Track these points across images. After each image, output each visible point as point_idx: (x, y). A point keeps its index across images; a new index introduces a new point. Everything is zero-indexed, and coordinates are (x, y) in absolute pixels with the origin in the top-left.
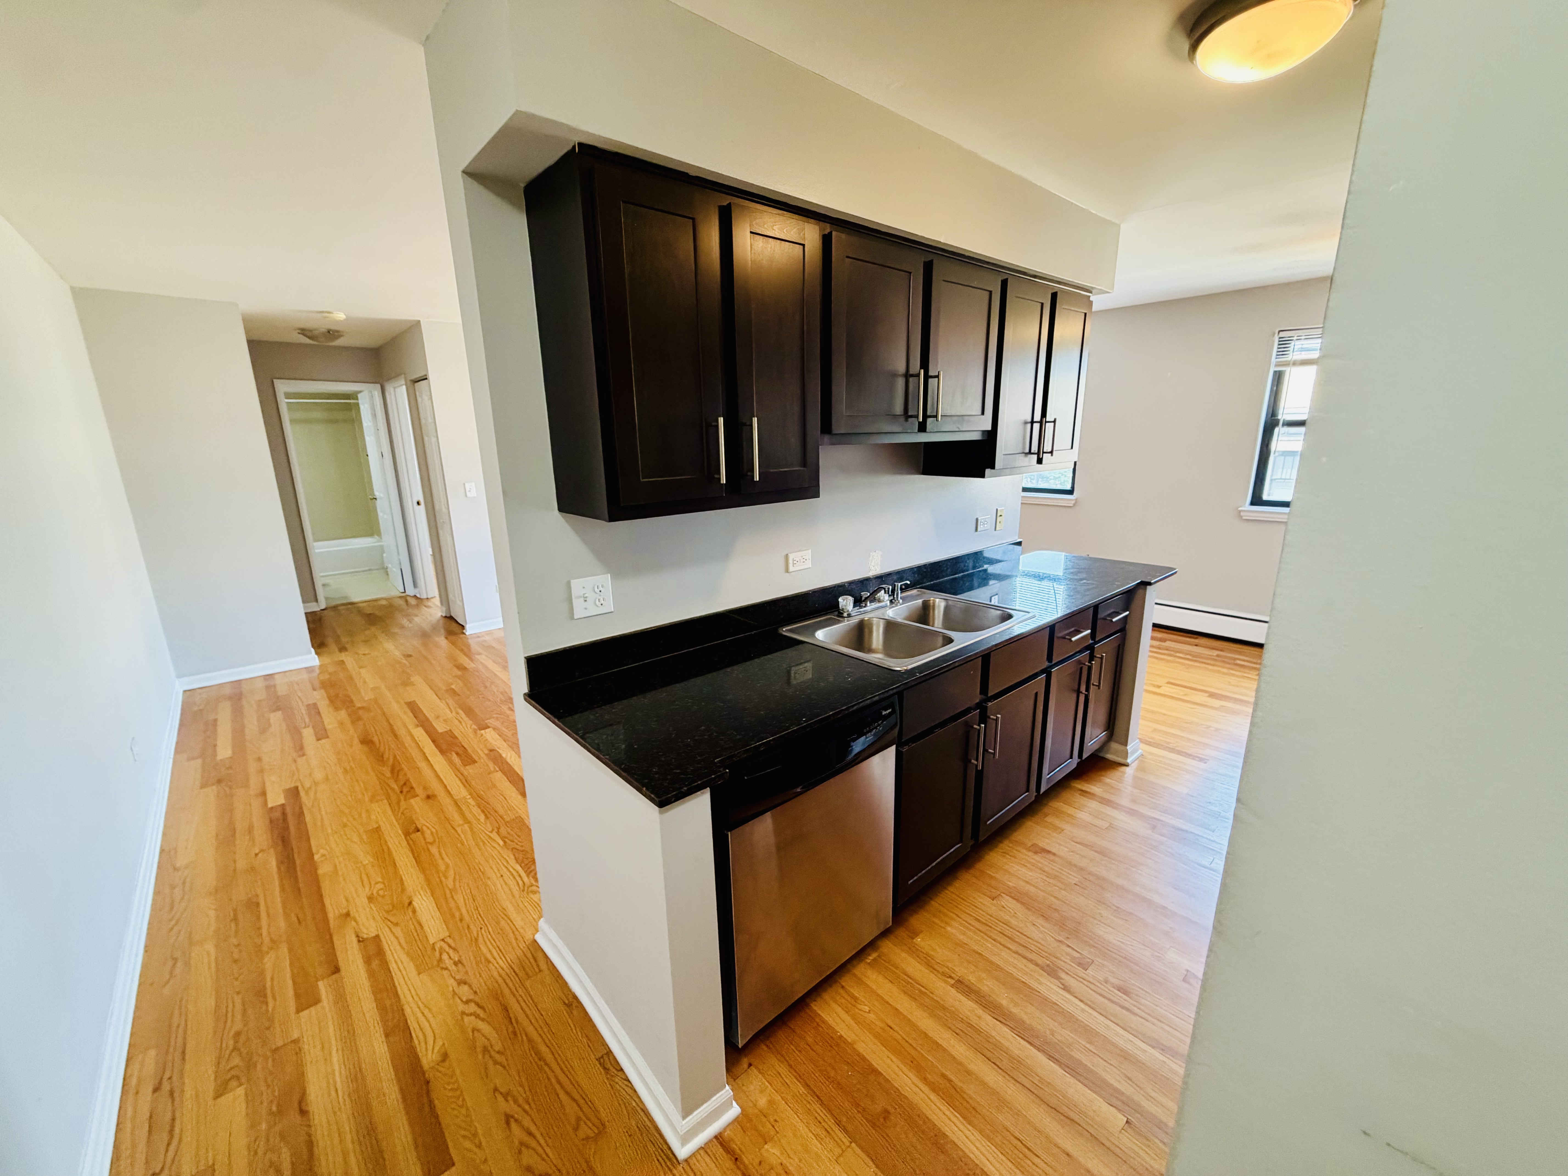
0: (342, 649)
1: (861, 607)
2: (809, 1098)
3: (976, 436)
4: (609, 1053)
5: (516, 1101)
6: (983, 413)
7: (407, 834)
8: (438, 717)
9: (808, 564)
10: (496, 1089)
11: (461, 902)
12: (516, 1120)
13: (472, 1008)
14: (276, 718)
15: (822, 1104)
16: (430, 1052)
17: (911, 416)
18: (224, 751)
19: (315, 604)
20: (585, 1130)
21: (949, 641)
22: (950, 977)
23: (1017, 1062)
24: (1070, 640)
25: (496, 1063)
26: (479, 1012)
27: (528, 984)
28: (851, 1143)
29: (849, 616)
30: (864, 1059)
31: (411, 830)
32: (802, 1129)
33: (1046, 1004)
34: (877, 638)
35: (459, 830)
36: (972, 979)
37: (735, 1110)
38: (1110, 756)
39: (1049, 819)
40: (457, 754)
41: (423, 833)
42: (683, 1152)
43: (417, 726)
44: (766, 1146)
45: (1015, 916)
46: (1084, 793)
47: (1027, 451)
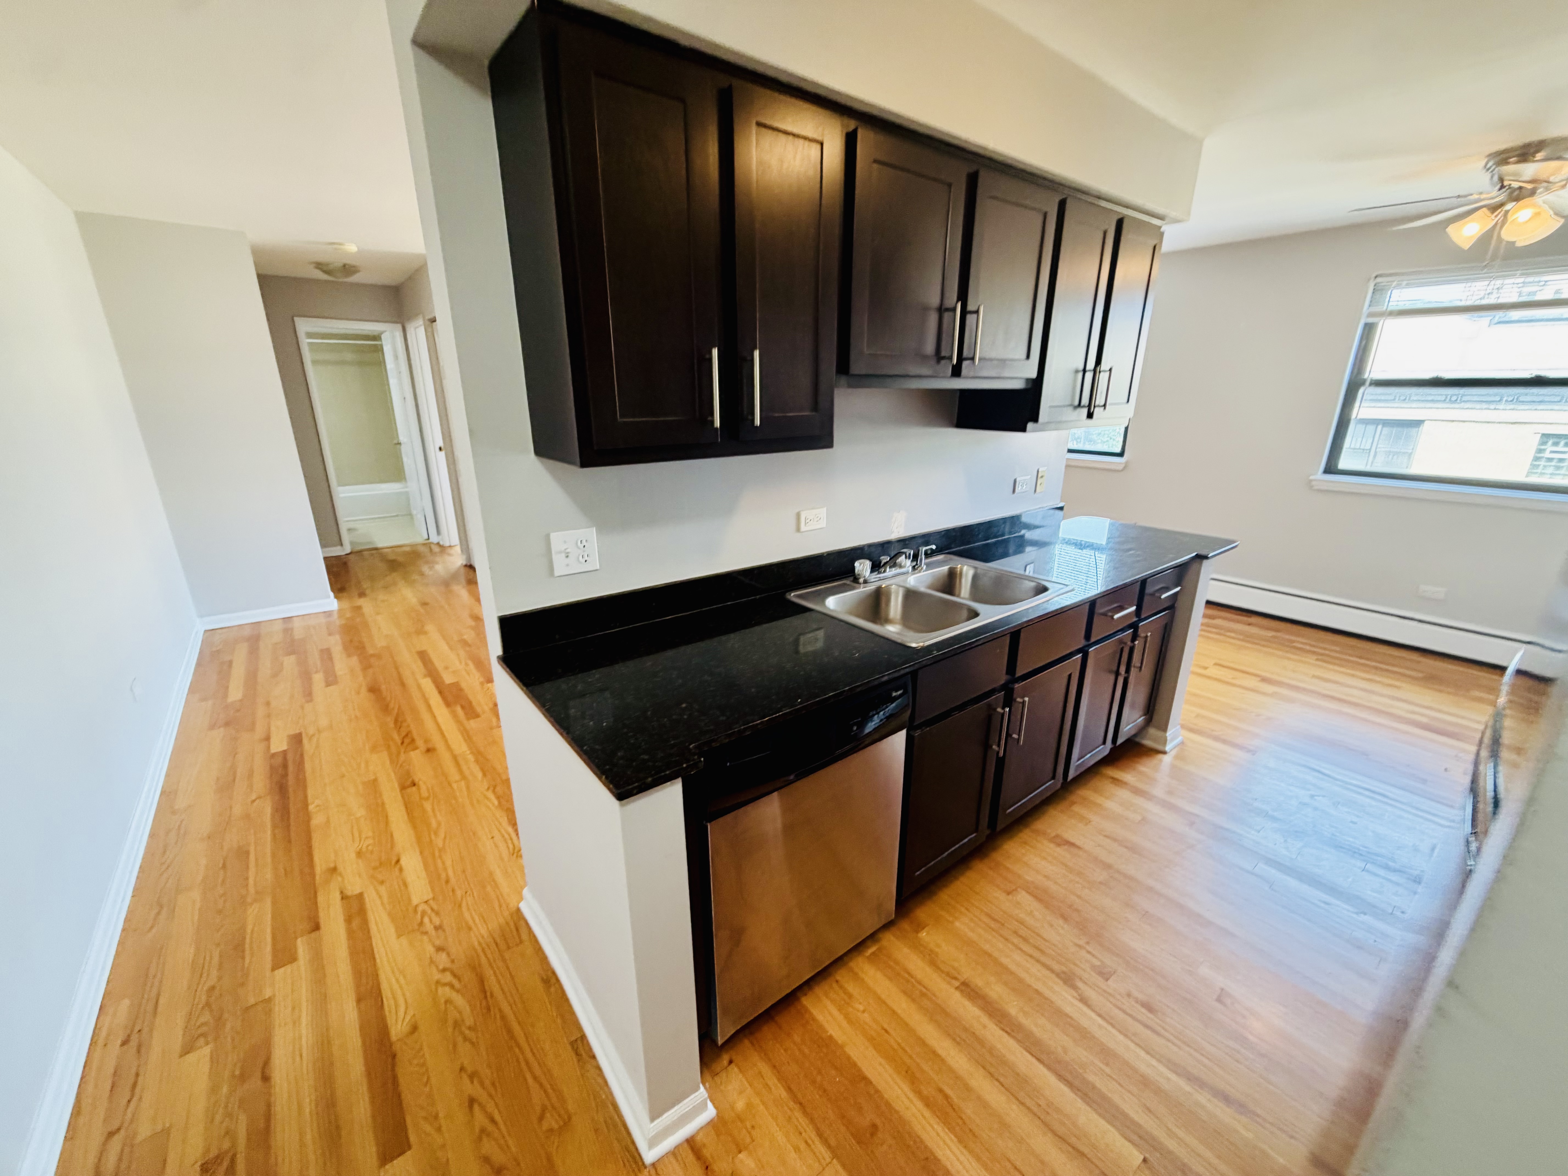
0: (362, 595)
1: (879, 573)
2: (791, 1104)
3: (1018, 385)
4: (583, 1037)
5: (482, 1084)
6: (1028, 357)
7: (403, 788)
8: (446, 668)
9: (823, 524)
10: (462, 1069)
11: (449, 863)
12: (480, 1104)
13: (448, 977)
14: (289, 662)
15: (805, 1112)
16: (400, 1023)
17: (944, 358)
18: (235, 694)
19: (339, 548)
20: (551, 1121)
21: (974, 614)
22: (956, 979)
23: (1023, 1081)
24: (1112, 617)
25: (466, 1039)
26: (455, 982)
27: (507, 955)
28: (832, 1159)
29: (865, 582)
30: (855, 1065)
31: (408, 784)
32: (780, 1137)
33: (1059, 1016)
34: (895, 606)
35: (455, 786)
36: (979, 982)
37: (710, 1112)
38: (1147, 742)
39: (1076, 808)
40: (463, 707)
41: (419, 789)
42: (649, 1156)
43: (425, 676)
44: (741, 1156)
45: (1031, 913)
46: (1116, 781)
47: (1077, 403)
